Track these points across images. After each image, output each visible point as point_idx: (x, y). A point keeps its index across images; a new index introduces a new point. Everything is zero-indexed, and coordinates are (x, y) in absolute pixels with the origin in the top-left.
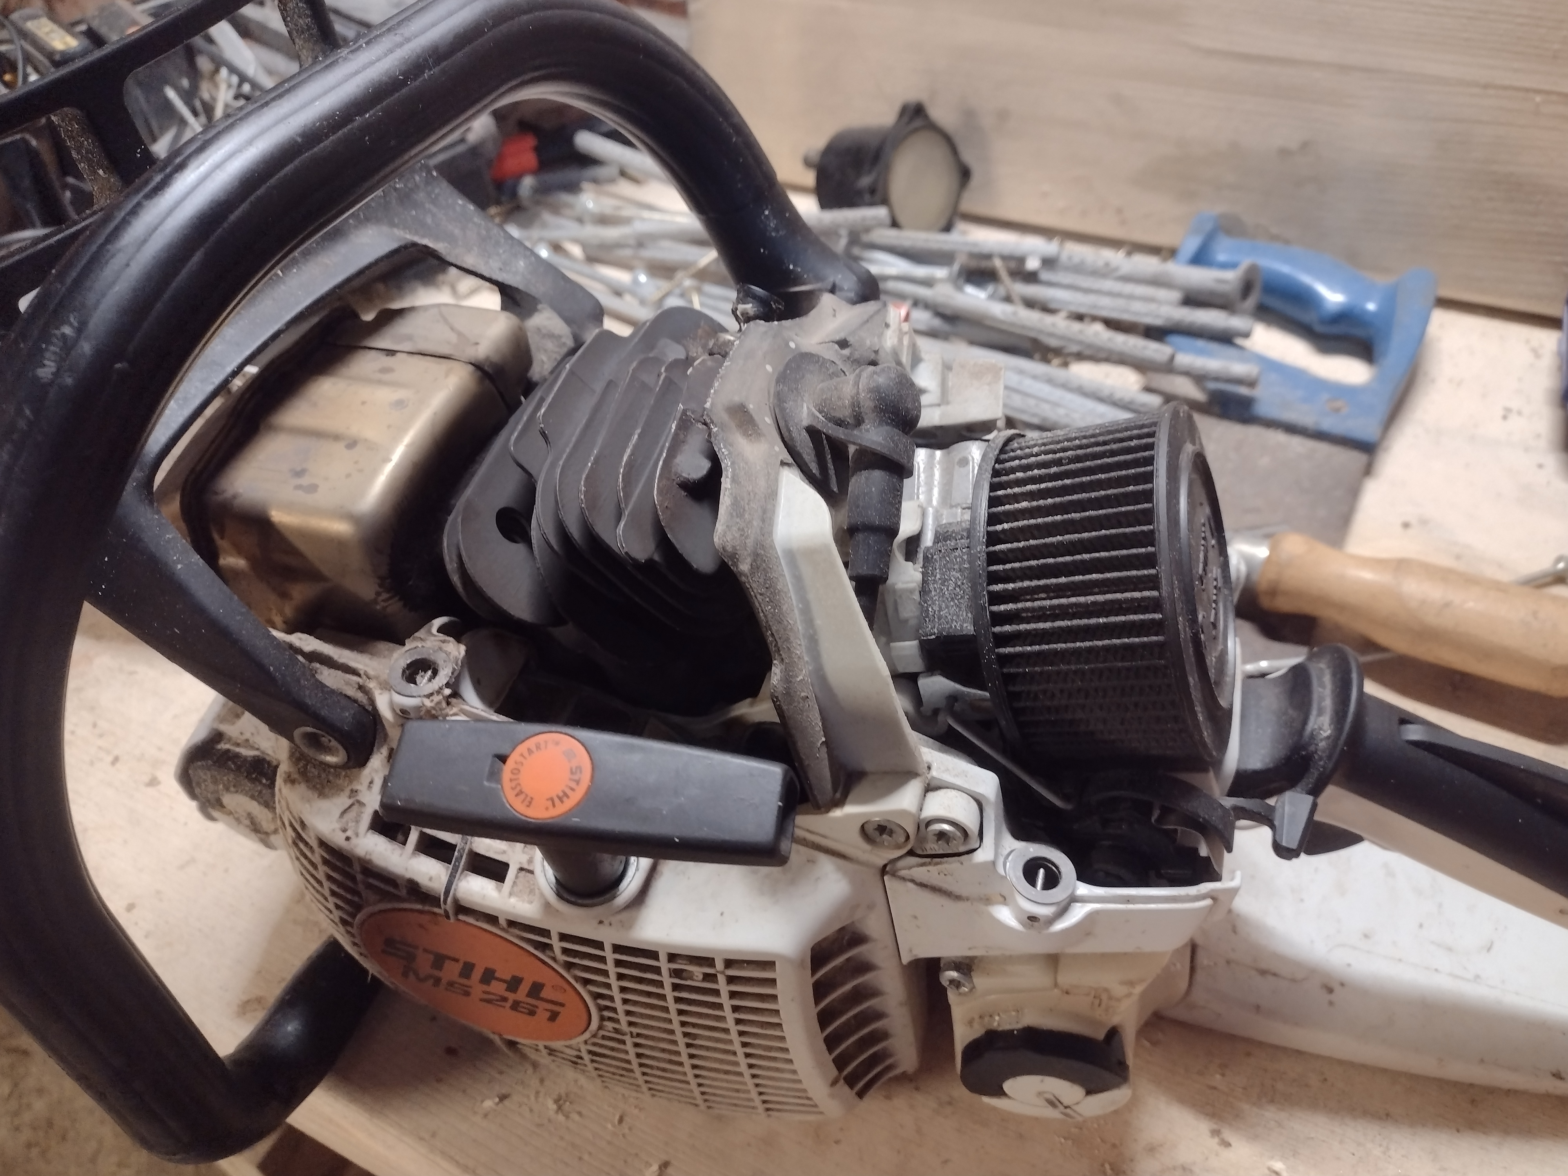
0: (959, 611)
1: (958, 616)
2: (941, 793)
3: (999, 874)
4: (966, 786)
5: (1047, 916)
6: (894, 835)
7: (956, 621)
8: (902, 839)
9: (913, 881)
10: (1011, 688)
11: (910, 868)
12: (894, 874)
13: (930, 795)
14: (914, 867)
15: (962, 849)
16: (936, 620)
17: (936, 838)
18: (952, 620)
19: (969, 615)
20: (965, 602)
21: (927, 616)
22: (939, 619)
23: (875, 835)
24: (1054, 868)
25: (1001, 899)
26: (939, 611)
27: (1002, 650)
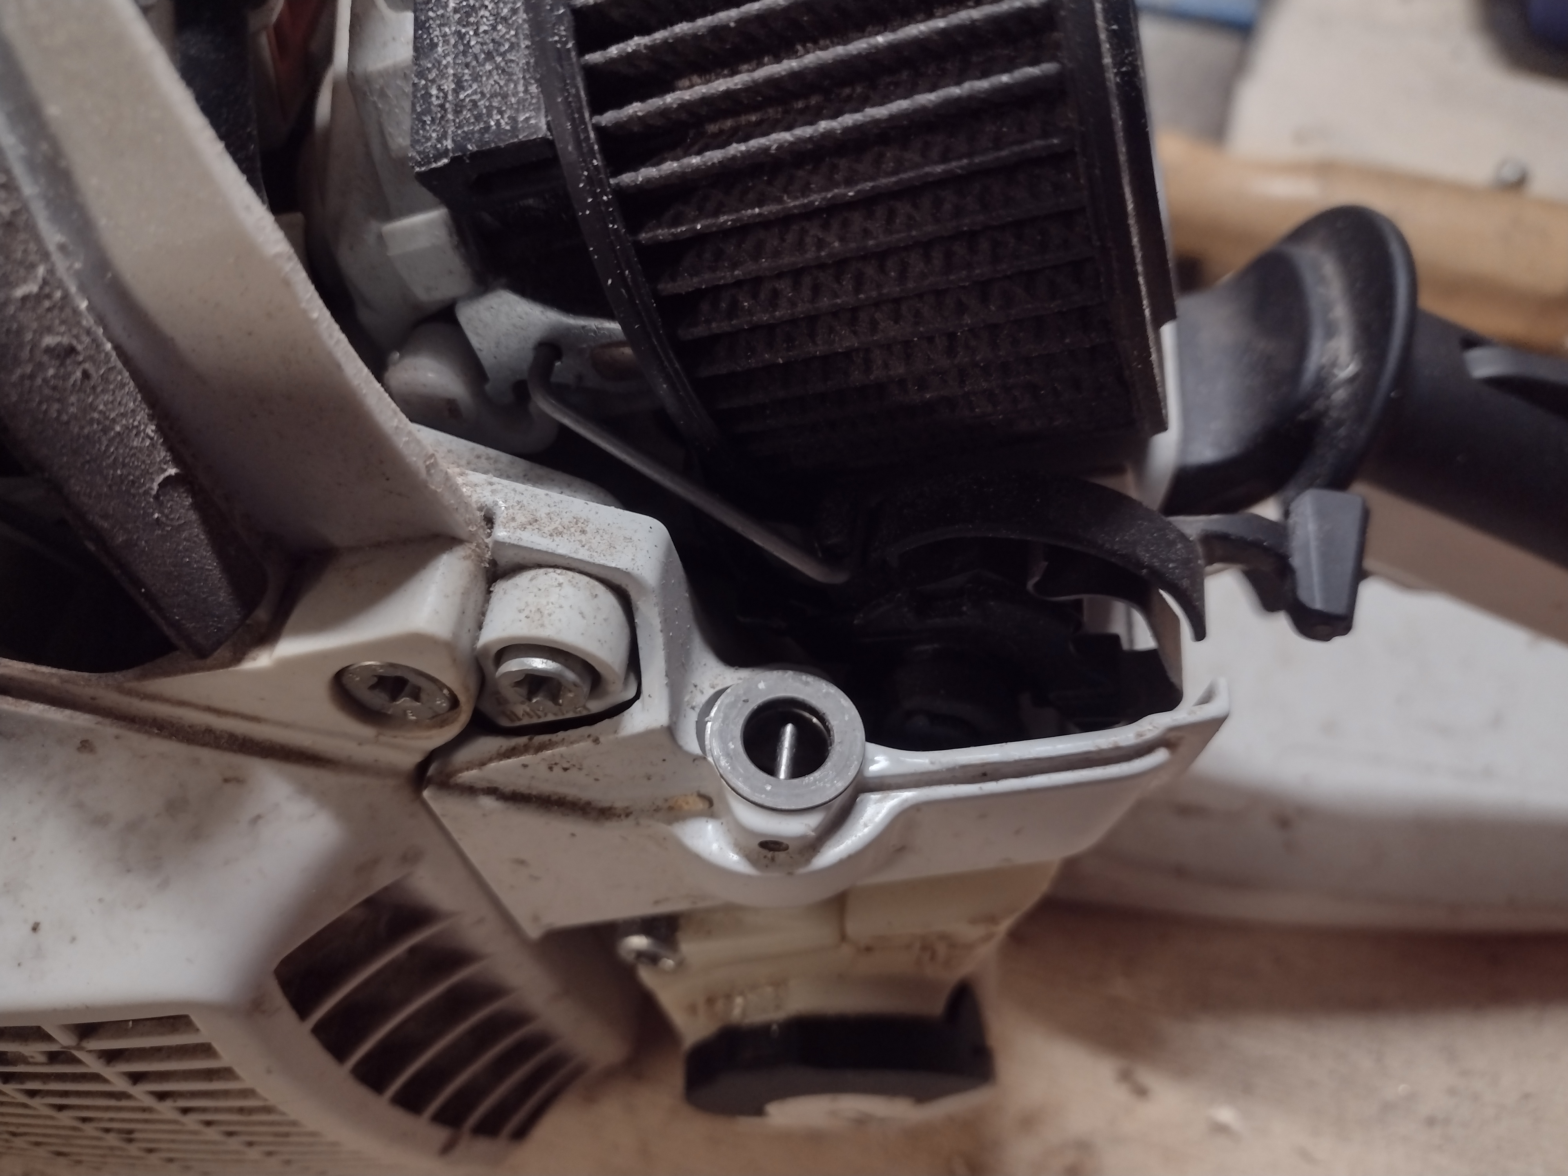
0: (509, 80)
1: (505, 96)
2: (523, 579)
3: (687, 754)
4: (583, 554)
5: (803, 837)
6: (423, 696)
7: (501, 113)
8: (442, 704)
9: (493, 791)
10: (667, 287)
11: (482, 764)
12: (446, 784)
13: (501, 588)
14: (491, 760)
15: (595, 706)
16: (450, 116)
17: (523, 691)
18: (490, 108)
19: (534, 89)
20: (521, 58)
21: (428, 111)
22: (457, 112)
23: (377, 699)
24: (815, 720)
25: (701, 805)
26: (456, 92)
27: (627, 178)
